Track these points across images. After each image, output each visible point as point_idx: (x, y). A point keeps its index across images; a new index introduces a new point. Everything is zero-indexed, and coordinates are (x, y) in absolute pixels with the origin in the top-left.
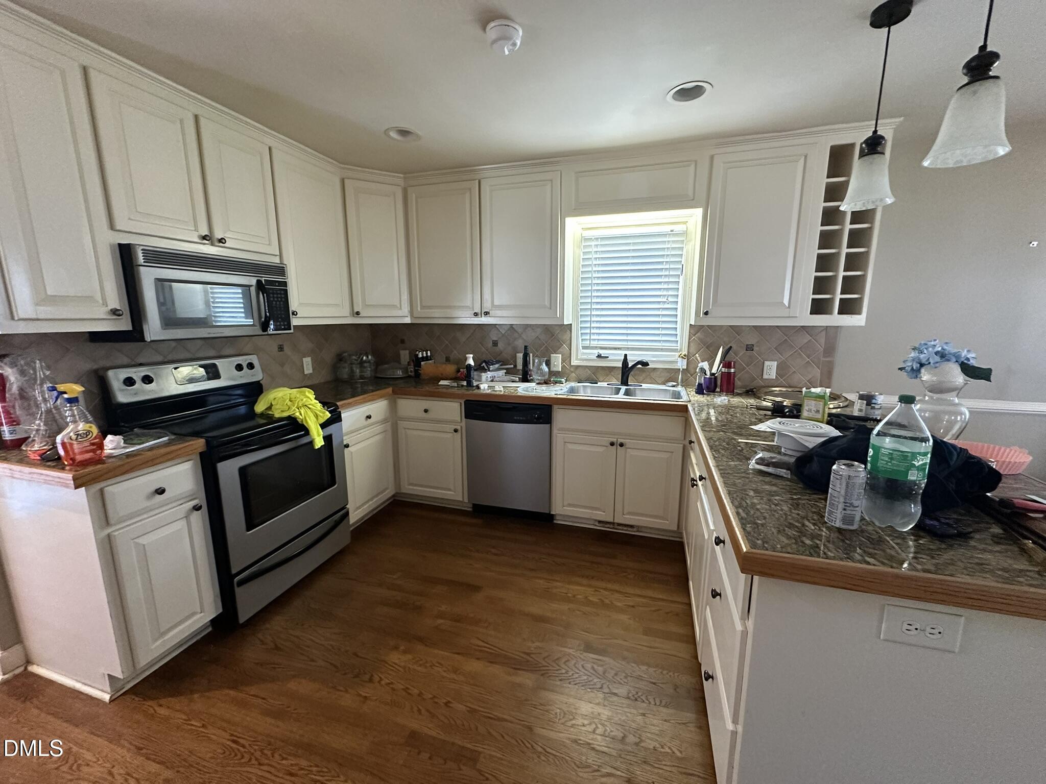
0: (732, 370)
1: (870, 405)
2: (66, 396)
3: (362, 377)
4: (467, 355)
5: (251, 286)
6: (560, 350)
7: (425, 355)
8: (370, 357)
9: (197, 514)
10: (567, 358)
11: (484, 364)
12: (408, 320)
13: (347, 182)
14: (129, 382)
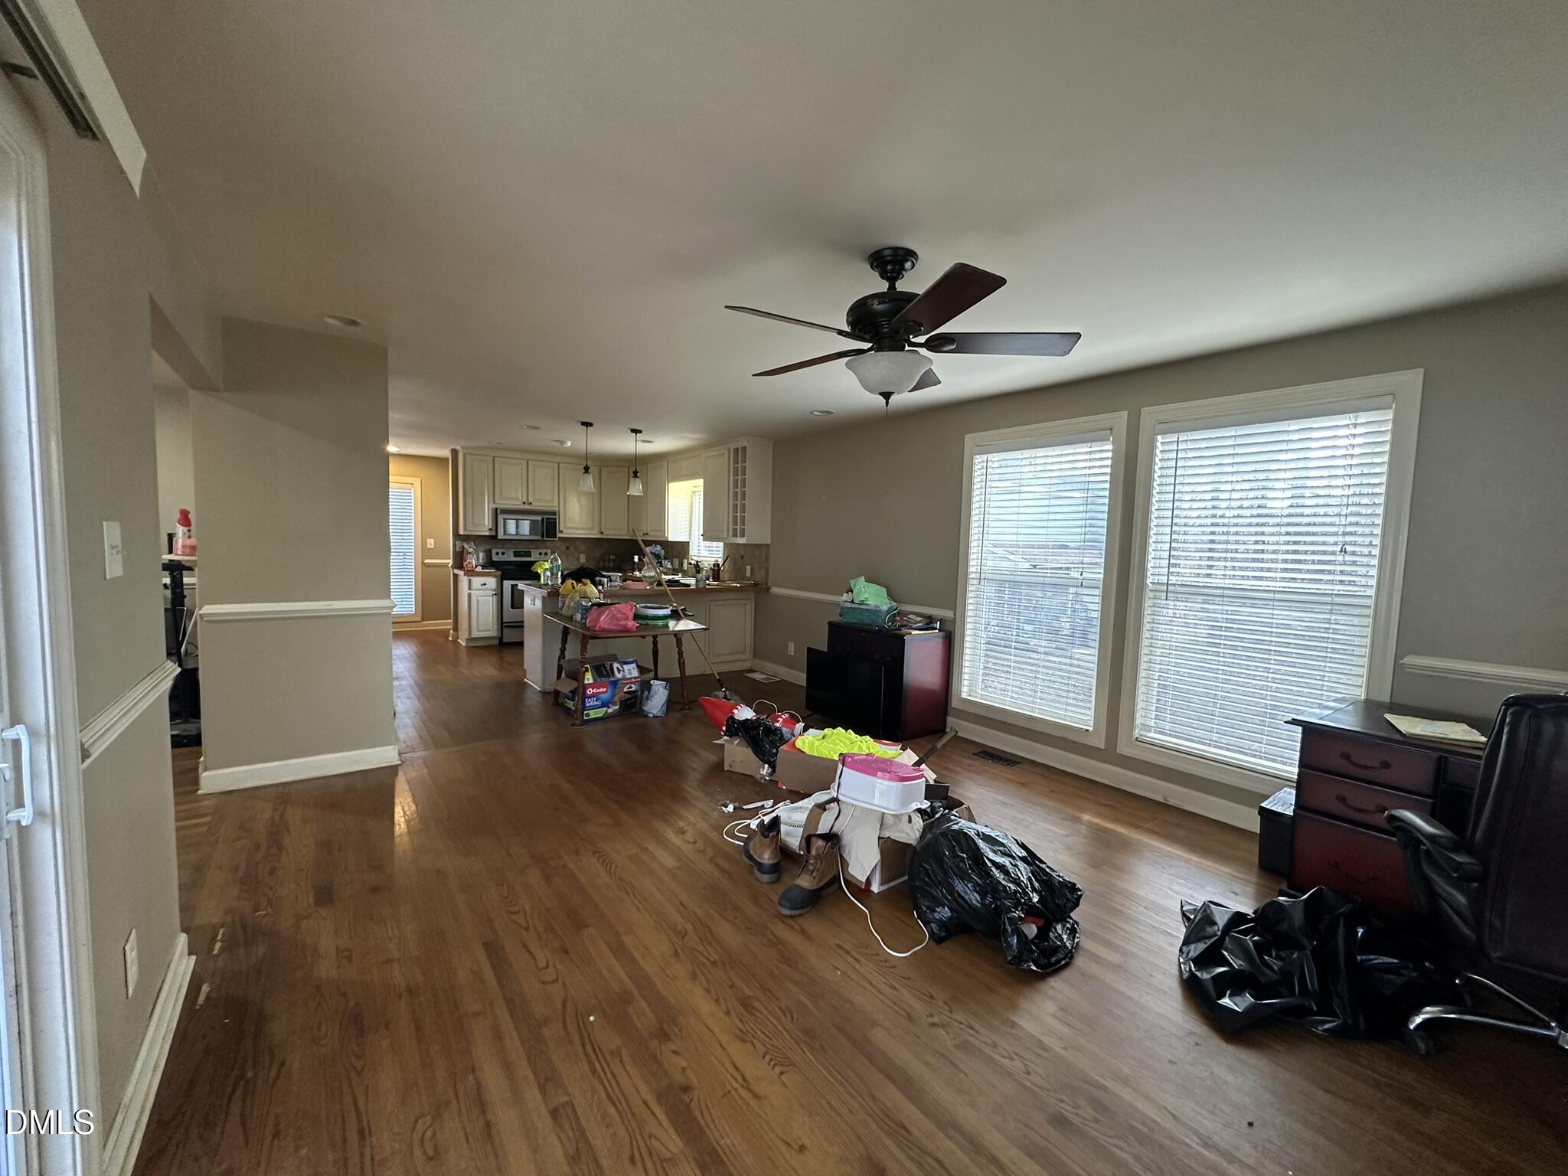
2: (471, 553)
5: (539, 520)
9: (495, 597)
13: (603, 469)
14: (497, 554)
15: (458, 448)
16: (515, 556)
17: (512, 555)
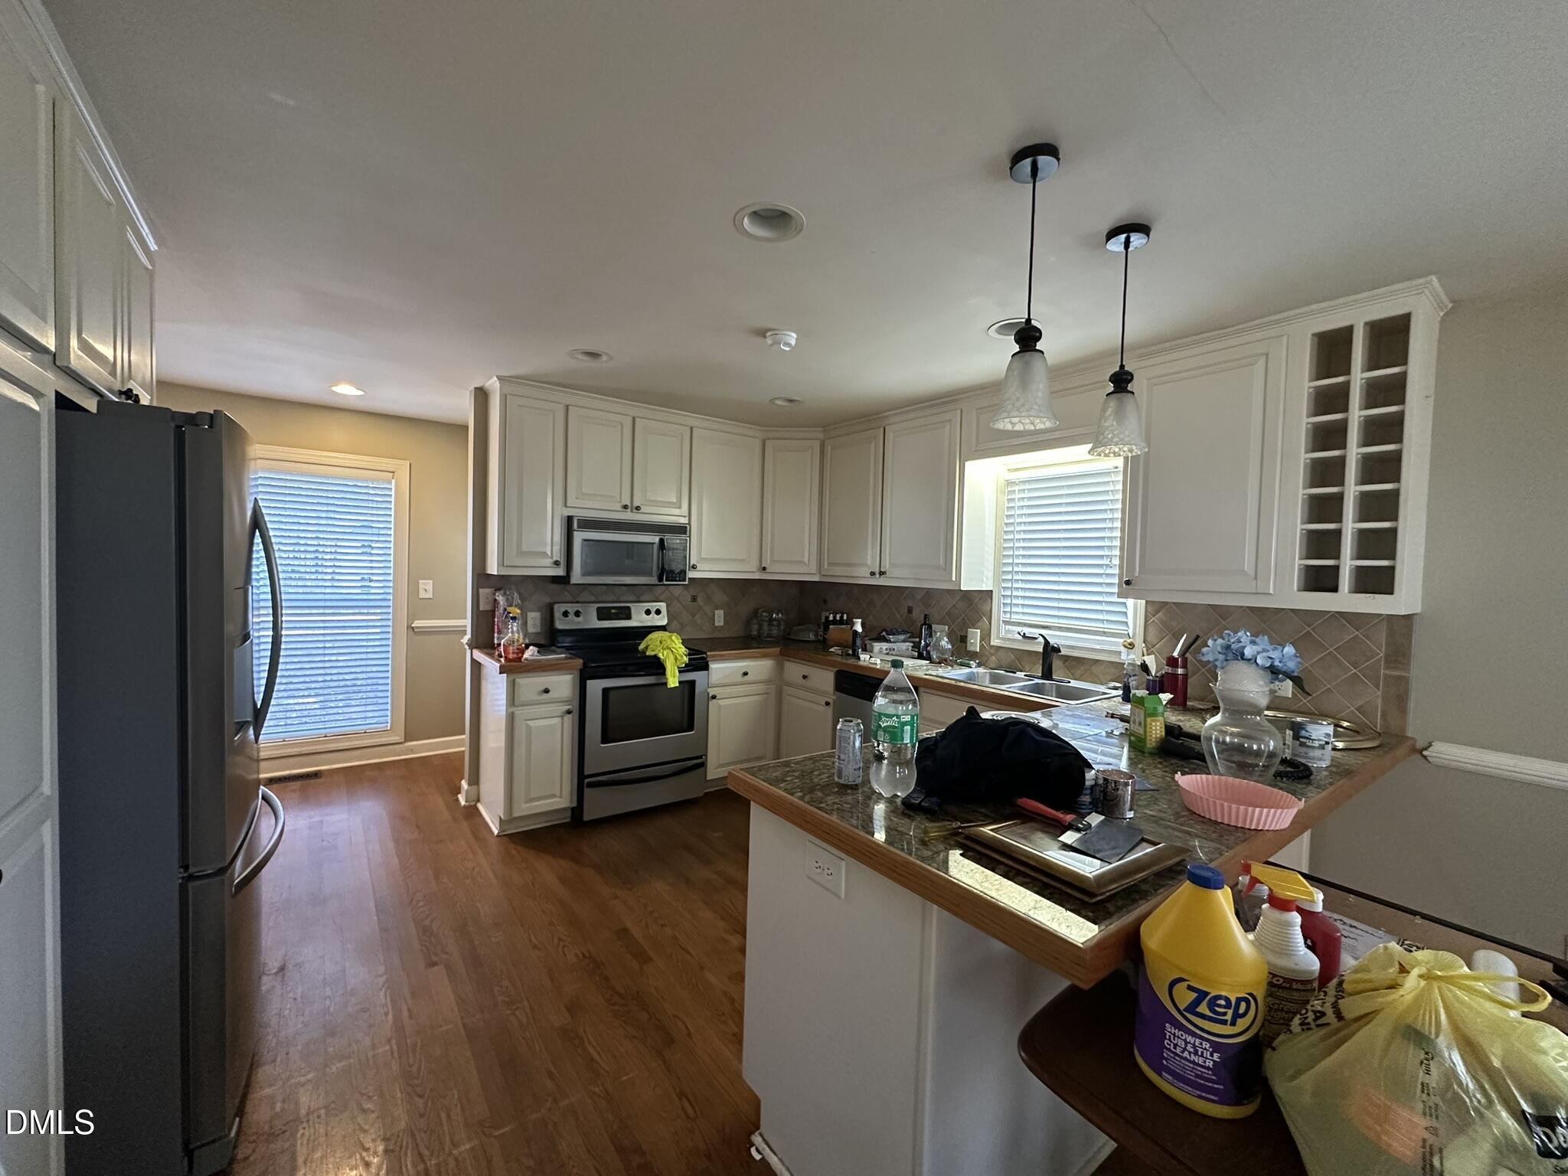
0: (1180, 671)
1: (1298, 740)
2: (511, 615)
3: (769, 636)
4: (854, 620)
5: (654, 543)
6: (980, 624)
7: (838, 618)
8: (780, 615)
9: (568, 718)
10: (986, 636)
11: (884, 633)
12: (816, 579)
13: (768, 442)
14: (566, 614)
15: (493, 384)
16: (599, 619)
17: (595, 614)
